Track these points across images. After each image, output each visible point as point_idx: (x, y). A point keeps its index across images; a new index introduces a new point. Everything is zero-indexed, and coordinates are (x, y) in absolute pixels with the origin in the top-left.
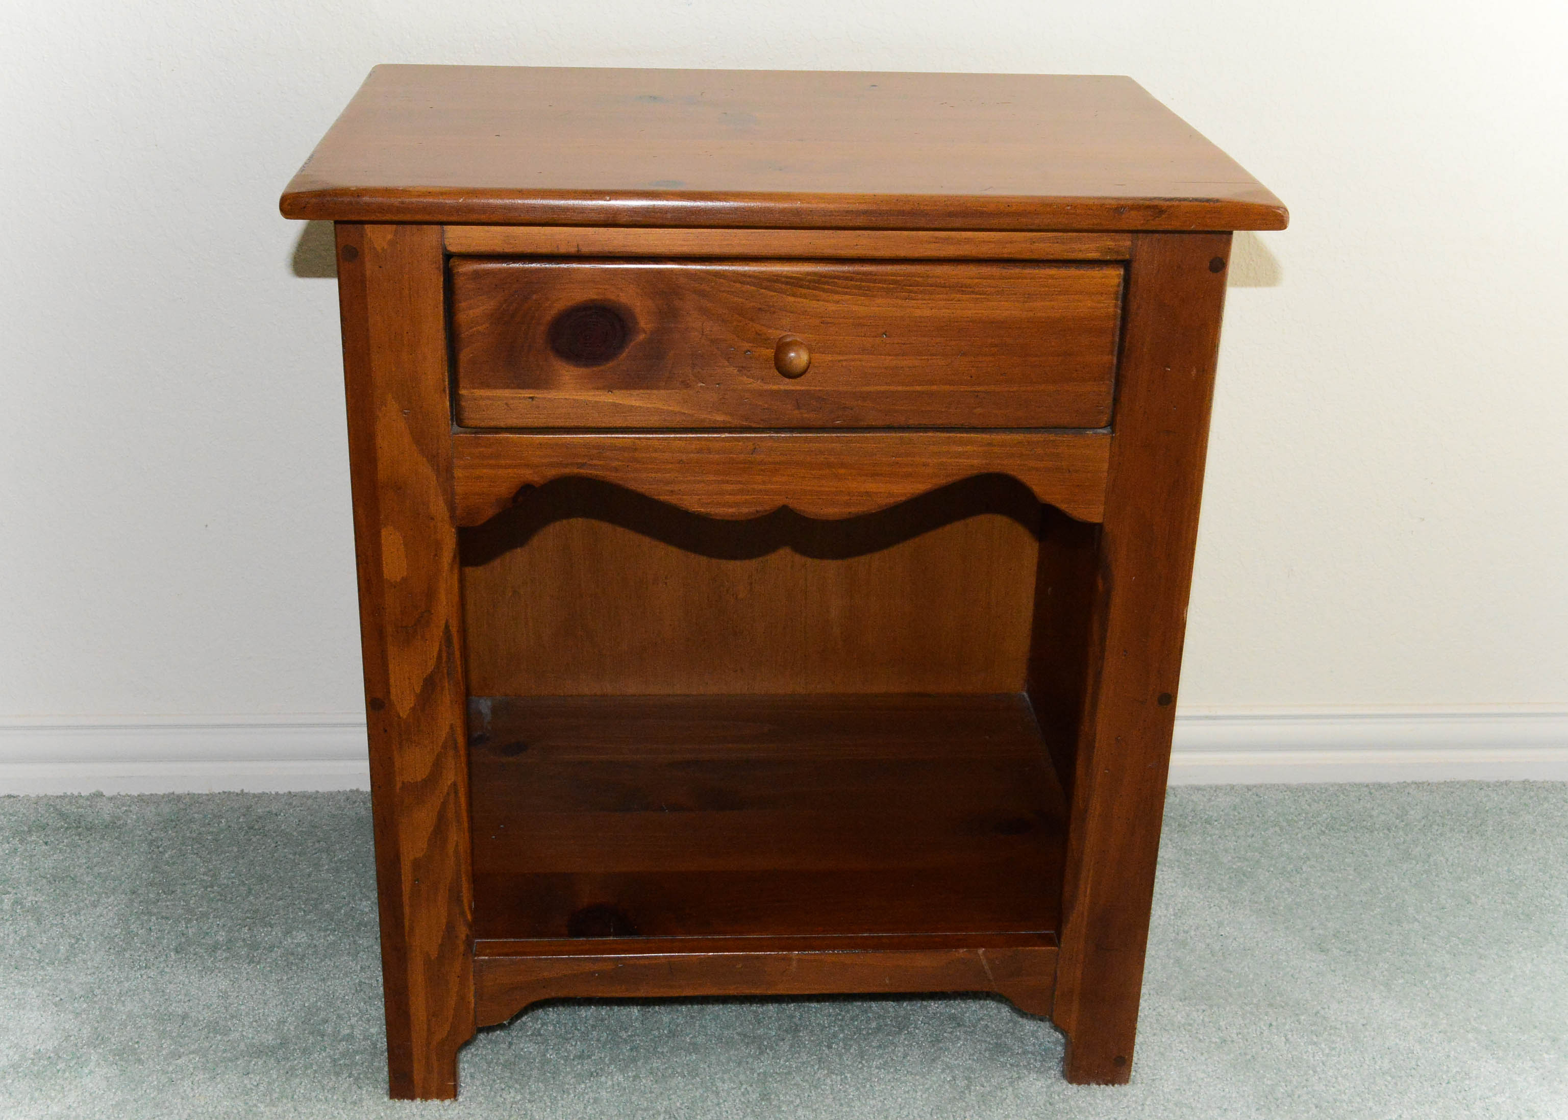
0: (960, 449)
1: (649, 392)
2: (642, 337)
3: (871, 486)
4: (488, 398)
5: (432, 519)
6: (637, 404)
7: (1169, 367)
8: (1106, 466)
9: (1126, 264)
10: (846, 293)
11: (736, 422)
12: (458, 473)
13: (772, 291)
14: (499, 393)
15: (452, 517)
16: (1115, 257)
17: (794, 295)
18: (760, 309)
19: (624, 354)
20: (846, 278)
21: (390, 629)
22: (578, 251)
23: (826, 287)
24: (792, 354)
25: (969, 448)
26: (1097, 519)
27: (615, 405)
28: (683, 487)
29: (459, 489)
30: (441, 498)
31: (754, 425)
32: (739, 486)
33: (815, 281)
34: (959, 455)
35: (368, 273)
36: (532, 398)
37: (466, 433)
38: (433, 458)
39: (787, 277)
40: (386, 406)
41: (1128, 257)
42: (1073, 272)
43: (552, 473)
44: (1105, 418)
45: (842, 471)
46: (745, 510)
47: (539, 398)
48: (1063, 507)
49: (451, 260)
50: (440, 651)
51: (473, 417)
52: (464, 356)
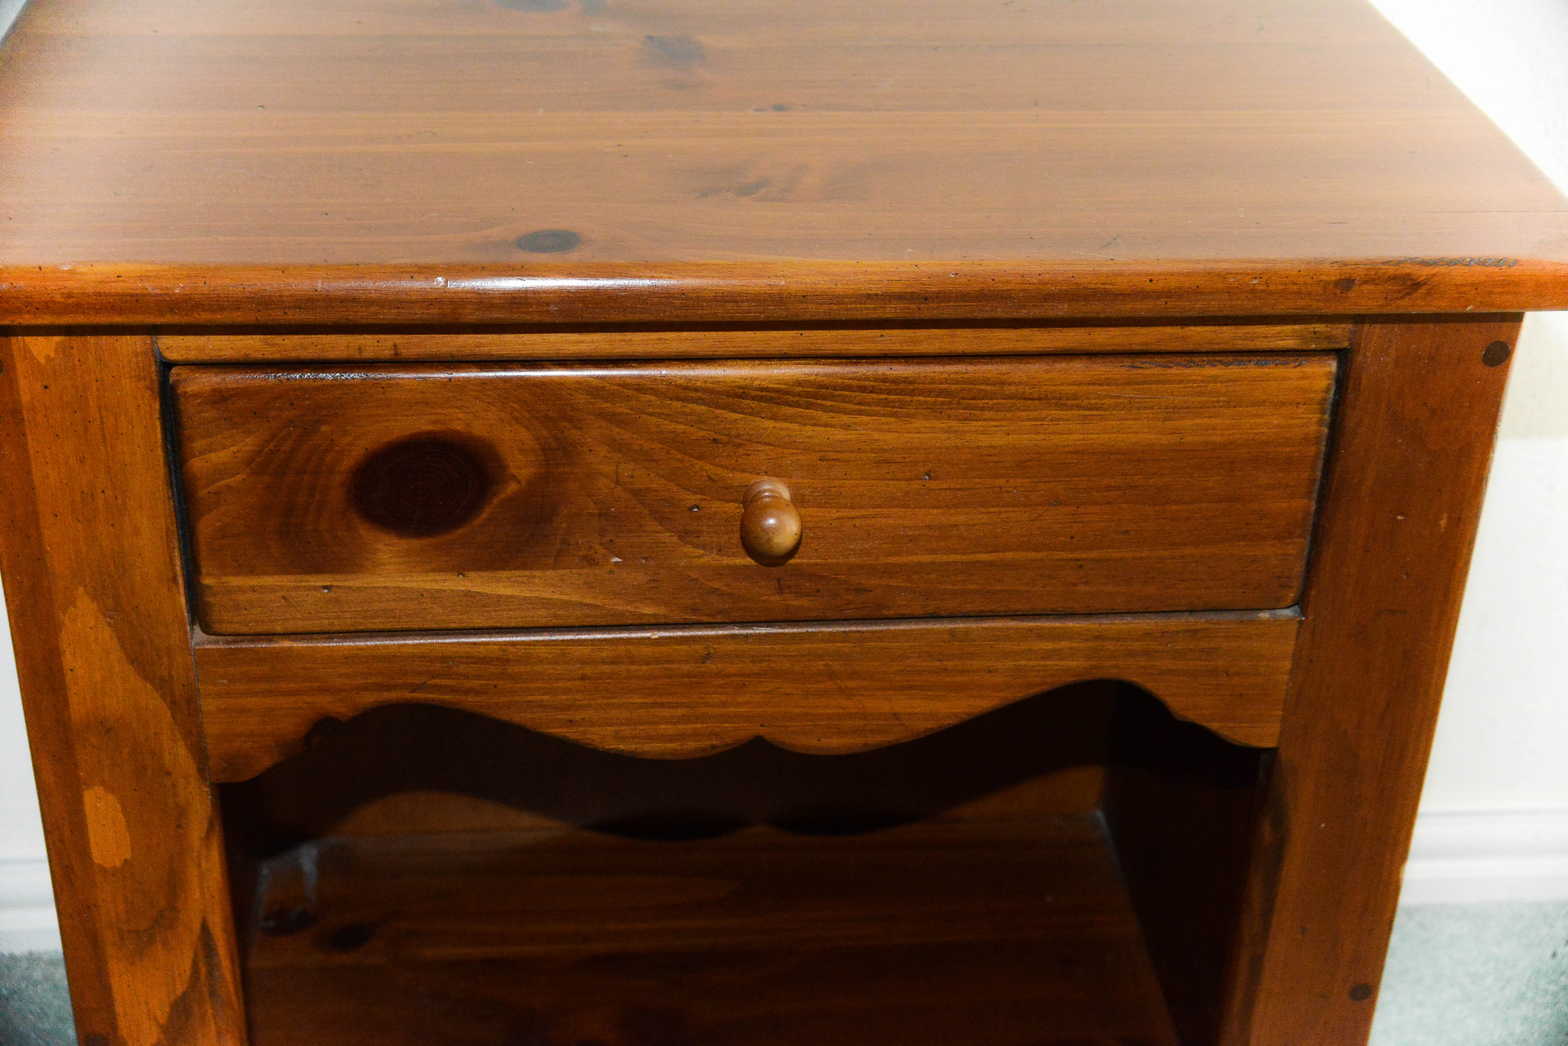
0: (1049, 646)
1: (527, 573)
2: (512, 488)
3: (902, 704)
4: (253, 589)
5: (168, 773)
6: (508, 592)
7: (1402, 514)
8: (1287, 665)
9: (1343, 355)
10: (860, 413)
11: (677, 615)
12: (208, 705)
13: (734, 411)
14: (269, 581)
15: (201, 771)
16: (1324, 345)
17: (774, 418)
18: (715, 441)
19: (484, 516)
20: (863, 389)
21: (109, 936)
22: (396, 354)
23: (828, 403)
24: (771, 521)
25: (1064, 644)
26: (1269, 743)
27: (468, 594)
28: (588, 714)
29: (211, 728)
30: (181, 743)
31: (705, 619)
32: (680, 711)
33: (808, 395)
34: (1048, 655)
35: (25, 398)
36: (327, 587)
37: (217, 642)
38: (163, 685)
39: (762, 389)
40: (75, 607)
41: (1346, 344)
42: (1252, 370)
43: (369, 699)
44: (1292, 595)
45: (851, 684)
46: (691, 745)
47: (340, 587)
48: (1214, 726)
49: (174, 370)
50: (195, 963)
51: (226, 619)
52: (206, 526)
